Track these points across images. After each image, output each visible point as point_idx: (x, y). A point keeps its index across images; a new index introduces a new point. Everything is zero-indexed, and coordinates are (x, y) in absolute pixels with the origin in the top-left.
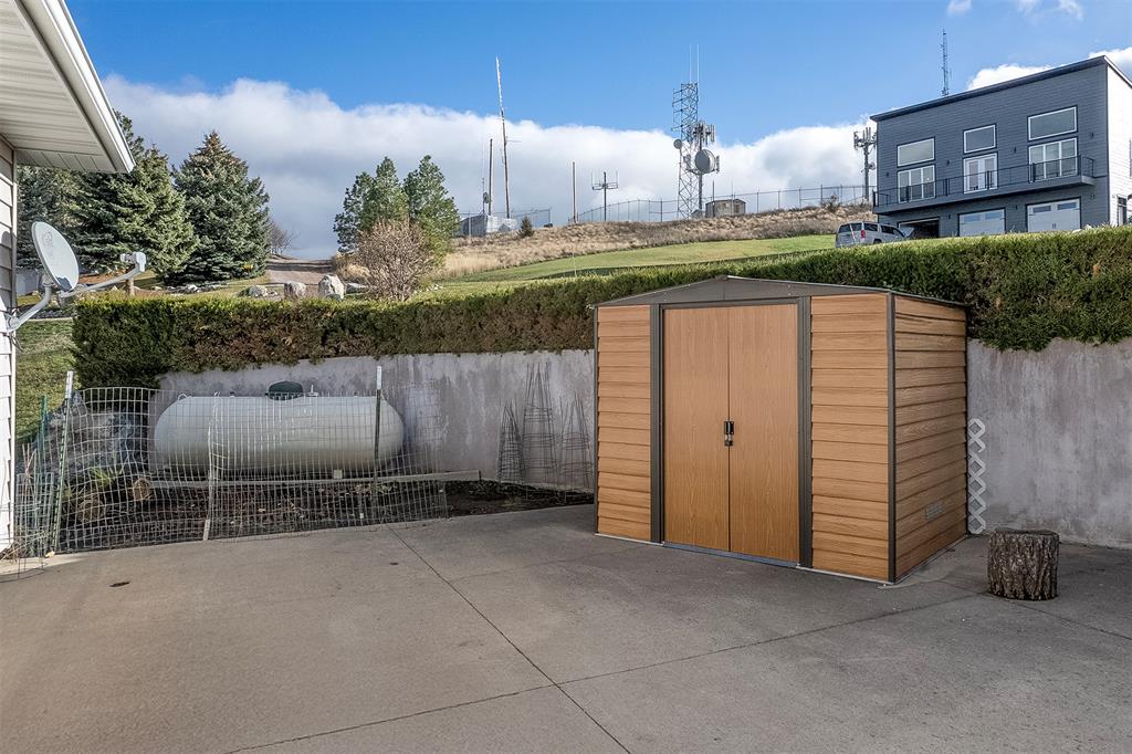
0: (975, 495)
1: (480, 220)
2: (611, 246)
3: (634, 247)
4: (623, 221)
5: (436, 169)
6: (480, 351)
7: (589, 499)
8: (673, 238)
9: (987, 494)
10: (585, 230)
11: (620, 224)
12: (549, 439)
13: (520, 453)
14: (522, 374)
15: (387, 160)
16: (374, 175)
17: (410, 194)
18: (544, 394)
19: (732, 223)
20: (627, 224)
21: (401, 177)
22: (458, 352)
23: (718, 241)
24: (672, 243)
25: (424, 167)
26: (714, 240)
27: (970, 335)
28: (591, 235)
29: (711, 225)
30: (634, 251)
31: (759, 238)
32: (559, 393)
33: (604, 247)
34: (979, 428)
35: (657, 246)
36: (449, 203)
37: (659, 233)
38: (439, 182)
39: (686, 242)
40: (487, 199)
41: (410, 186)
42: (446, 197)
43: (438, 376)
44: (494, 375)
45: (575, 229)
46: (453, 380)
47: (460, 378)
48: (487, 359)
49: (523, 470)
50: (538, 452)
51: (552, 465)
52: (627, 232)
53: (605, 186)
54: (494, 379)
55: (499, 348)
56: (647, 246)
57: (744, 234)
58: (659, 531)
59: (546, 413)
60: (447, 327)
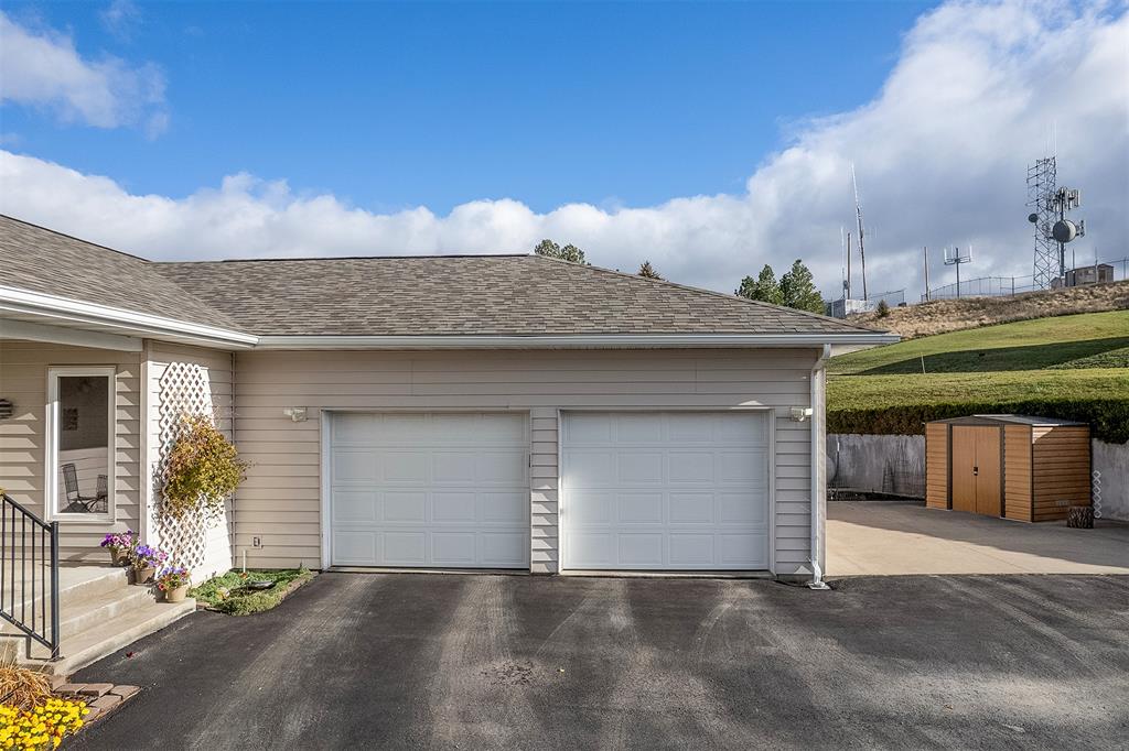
0: (1097, 502)
1: (840, 304)
2: (961, 325)
3: (983, 325)
4: (973, 298)
5: (806, 270)
6: (872, 434)
7: (924, 500)
8: (1023, 314)
9: (1101, 502)
10: (937, 307)
11: (971, 301)
12: (907, 475)
13: (893, 480)
14: (894, 445)
15: (766, 266)
16: (756, 280)
17: (785, 292)
18: (904, 454)
19: (1092, 293)
20: (978, 301)
21: (778, 278)
22: (861, 434)
23: (1072, 314)
24: (1021, 319)
25: (795, 269)
26: (1067, 314)
27: (1091, 437)
28: (942, 313)
29: (1067, 297)
30: (983, 329)
31: (1120, 309)
32: (911, 453)
33: (954, 326)
34: (1098, 475)
35: (1006, 322)
36: (817, 295)
37: (1009, 309)
38: (808, 280)
39: (1036, 318)
40: (846, 285)
41: (785, 285)
42: (814, 291)
43: (852, 444)
44: (880, 444)
45: (927, 308)
46: (859, 446)
47: (862, 446)
48: (876, 437)
49: (894, 488)
50: (902, 480)
51: (908, 486)
52: (977, 309)
53: (957, 261)
54: (880, 447)
55: (882, 432)
56: (995, 324)
57: (1102, 305)
58: (950, 506)
59: (906, 463)
60: (856, 423)
